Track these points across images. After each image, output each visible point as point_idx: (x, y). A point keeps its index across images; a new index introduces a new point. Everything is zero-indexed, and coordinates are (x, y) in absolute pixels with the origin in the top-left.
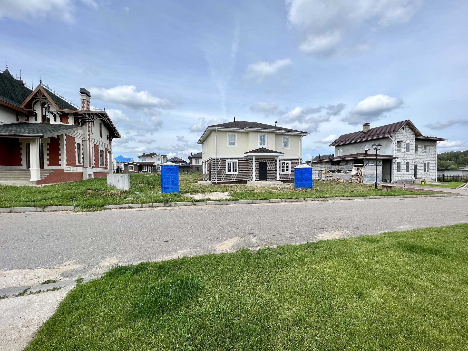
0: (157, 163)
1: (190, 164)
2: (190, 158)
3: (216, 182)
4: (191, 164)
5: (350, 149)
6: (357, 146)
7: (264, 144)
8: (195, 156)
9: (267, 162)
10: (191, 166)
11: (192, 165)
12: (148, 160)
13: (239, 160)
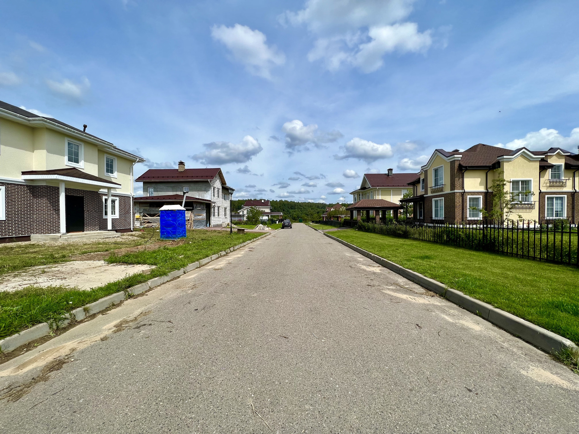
5: (165, 188)
6: (174, 186)
7: (77, 161)
9: (82, 198)
13: (5, 186)
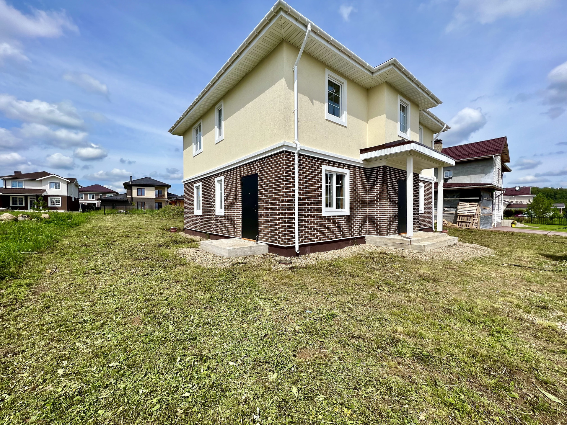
0: (50, 190)
1: (128, 196)
2: (128, 186)
3: (297, 249)
4: (130, 196)
7: (404, 131)
8: (138, 183)
10: (129, 200)
11: (132, 198)
12: (26, 186)
13: (350, 169)
